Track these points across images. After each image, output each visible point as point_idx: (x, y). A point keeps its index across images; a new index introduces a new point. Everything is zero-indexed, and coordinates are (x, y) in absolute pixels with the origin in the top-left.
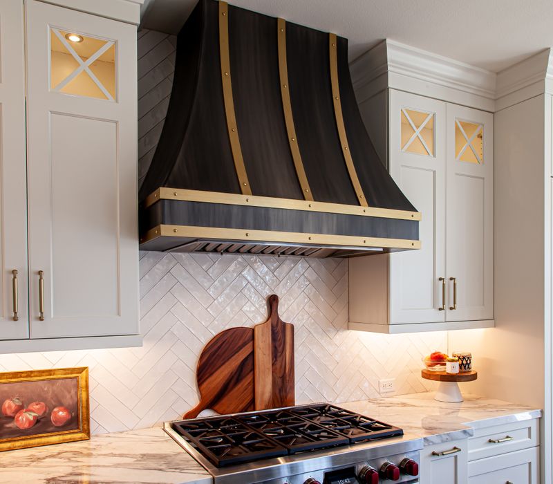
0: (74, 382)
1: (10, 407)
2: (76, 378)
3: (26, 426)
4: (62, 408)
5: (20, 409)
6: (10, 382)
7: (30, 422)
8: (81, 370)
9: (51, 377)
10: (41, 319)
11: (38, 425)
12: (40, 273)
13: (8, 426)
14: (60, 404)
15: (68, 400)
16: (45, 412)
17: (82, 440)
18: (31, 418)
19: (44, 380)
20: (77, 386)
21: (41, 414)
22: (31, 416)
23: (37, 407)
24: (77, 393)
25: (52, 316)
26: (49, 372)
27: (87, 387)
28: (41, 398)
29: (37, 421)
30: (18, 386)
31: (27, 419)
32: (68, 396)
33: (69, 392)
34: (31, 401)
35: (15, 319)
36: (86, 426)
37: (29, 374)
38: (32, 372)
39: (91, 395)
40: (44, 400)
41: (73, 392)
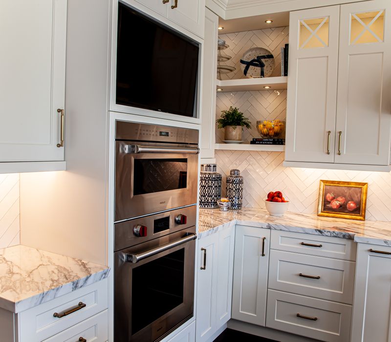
0: (360, 190)
1: (329, 197)
2: (361, 188)
3: (335, 207)
4: (353, 202)
5: (333, 199)
6: (330, 185)
7: (337, 206)
8: (364, 184)
9: (349, 186)
10: (339, 154)
11: (341, 208)
12: (340, 133)
13: (328, 205)
14: (352, 200)
15: (356, 199)
16: (344, 203)
17: (361, 220)
18: (338, 204)
19: (345, 187)
20: (361, 192)
21: (343, 203)
22: (338, 203)
23: (341, 199)
24: (361, 196)
25: (345, 153)
26: (348, 183)
27: (366, 193)
28: (343, 196)
29: (341, 206)
30: (333, 188)
31: (336, 204)
32: (356, 197)
33: (357, 195)
34: (339, 196)
35: (328, 153)
36: (363, 214)
37: (339, 182)
38: (340, 182)
39: (368, 197)
40: (345, 197)
41: (359, 195)
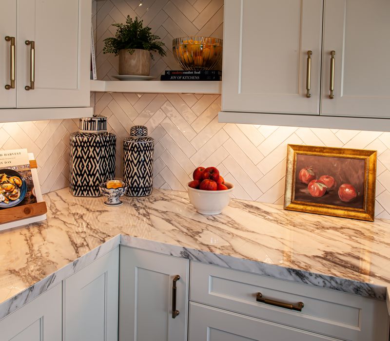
0: (362, 163)
1: (304, 175)
2: (364, 160)
3: (317, 194)
4: (349, 186)
5: (312, 179)
6: (306, 154)
7: (320, 192)
8: (370, 153)
9: (341, 155)
10: (331, 97)
11: (327, 196)
12: (332, 53)
13: (303, 191)
14: (347, 182)
15: (355, 179)
16: (333, 186)
17: (365, 220)
18: (321, 189)
19: (334, 157)
20: (364, 167)
21: (330, 187)
22: (321, 187)
23: (327, 180)
24: (364, 174)
25: (342, 95)
26: (340, 150)
27: (374, 170)
28: (330, 173)
29: (326, 192)
30: (312, 158)
31: (318, 189)
32: (356, 176)
33: (357, 172)
34: (322, 174)
35: (308, 96)
36: (370, 208)
37: (322, 149)
38: (324, 148)
39: (377, 178)
40: (334, 175)
41: (360, 172)
